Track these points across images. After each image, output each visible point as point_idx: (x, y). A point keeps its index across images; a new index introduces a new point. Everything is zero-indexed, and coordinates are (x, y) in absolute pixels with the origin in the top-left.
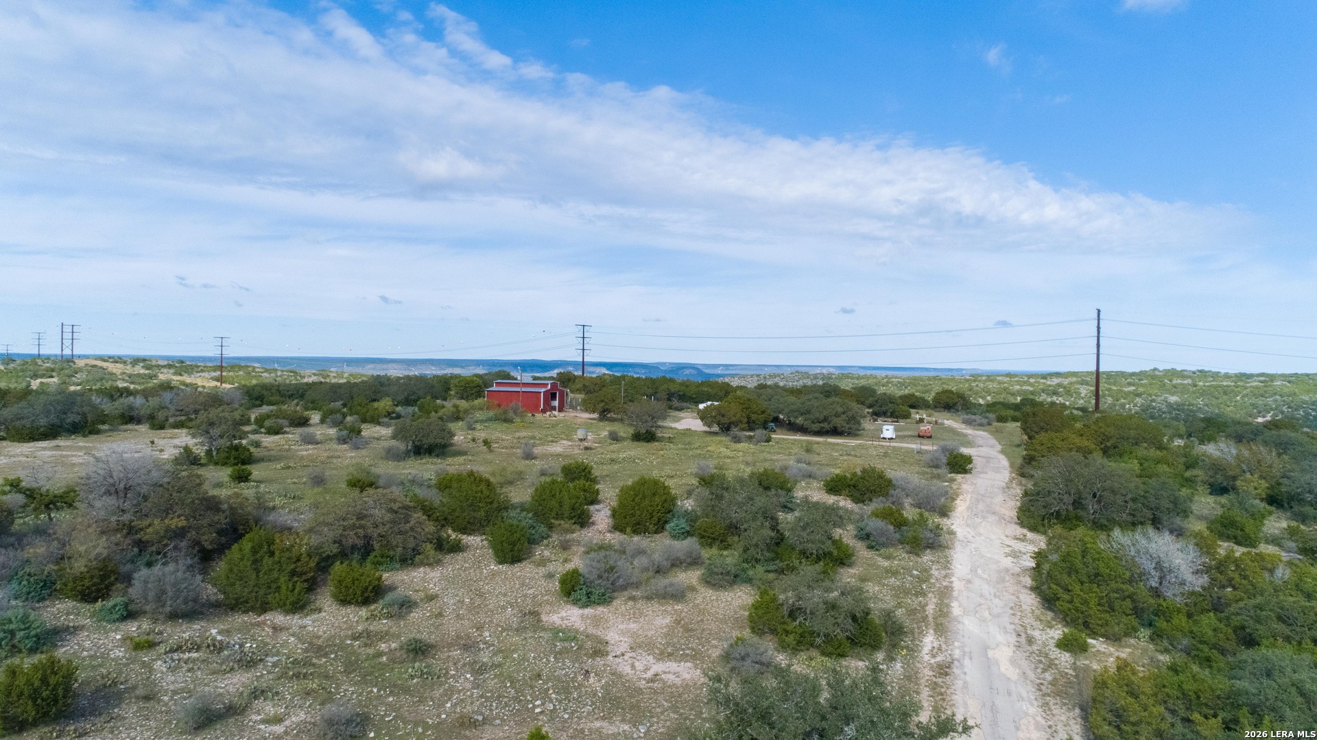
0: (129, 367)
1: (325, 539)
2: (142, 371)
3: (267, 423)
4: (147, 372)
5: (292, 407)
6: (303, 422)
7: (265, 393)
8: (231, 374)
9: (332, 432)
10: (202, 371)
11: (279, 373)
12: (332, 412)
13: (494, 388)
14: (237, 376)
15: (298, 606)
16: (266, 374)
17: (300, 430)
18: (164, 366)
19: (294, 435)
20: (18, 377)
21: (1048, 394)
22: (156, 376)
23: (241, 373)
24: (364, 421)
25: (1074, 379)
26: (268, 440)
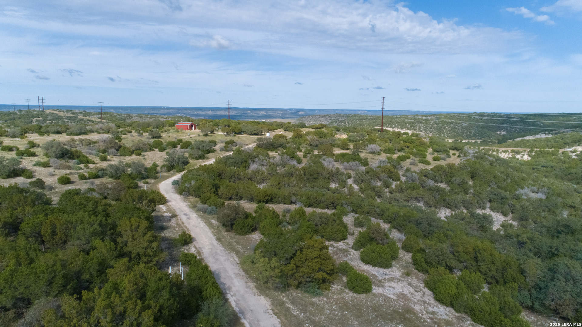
0: (66, 113)
1: (133, 148)
2: (71, 115)
3: (123, 132)
4: (73, 115)
5: (128, 129)
6: (131, 132)
7: (120, 125)
8: (105, 116)
9: (137, 134)
10: (93, 115)
11: (123, 116)
12: (137, 130)
13: (178, 124)
14: (107, 117)
15: (130, 155)
16: (118, 116)
17: (130, 134)
18: (79, 113)
19: (129, 135)
20: (27, 118)
21: (418, 123)
22: (77, 117)
23: (108, 115)
24: (144, 132)
25: (433, 117)
26: (123, 136)
